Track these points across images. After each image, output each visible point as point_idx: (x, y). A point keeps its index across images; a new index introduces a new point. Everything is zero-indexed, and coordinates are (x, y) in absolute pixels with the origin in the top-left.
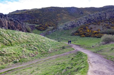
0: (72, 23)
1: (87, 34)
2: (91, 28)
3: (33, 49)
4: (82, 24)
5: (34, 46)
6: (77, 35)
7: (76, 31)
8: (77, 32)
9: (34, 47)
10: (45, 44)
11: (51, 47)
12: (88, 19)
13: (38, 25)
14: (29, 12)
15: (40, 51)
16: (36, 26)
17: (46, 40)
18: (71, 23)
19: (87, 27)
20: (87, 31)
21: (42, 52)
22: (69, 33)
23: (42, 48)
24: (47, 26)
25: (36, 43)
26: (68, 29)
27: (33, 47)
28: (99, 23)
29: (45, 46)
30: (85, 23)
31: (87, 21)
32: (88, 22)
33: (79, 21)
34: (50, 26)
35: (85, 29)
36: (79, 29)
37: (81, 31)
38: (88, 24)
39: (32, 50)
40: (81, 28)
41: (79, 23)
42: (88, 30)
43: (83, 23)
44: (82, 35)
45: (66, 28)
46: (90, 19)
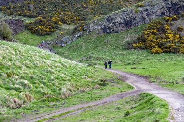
0: (128, 14)
1: (167, 45)
2: (179, 29)
3: (17, 86)
4: (154, 17)
6: (141, 48)
7: (139, 38)
8: (141, 39)
9: (22, 80)
10: (51, 73)
12: (170, 4)
13: (33, 20)
16: (27, 21)
17: (55, 61)
18: (124, 16)
19: (168, 27)
20: (168, 38)
21: (44, 94)
22: (118, 42)
24: (56, 23)
25: (28, 71)
27: (19, 81)
30: (163, 13)
31: (169, 8)
32: (170, 12)
33: (147, 10)
34: (64, 22)
35: (162, 30)
36: (146, 32)
37: (152, 37)
38: (170, 16)
40: (151, 28)
41: (145, 15)
42: (171, 36)
43: (158, 13)
44: (154, 47)
45: (110, 28)
46: (175, 4)
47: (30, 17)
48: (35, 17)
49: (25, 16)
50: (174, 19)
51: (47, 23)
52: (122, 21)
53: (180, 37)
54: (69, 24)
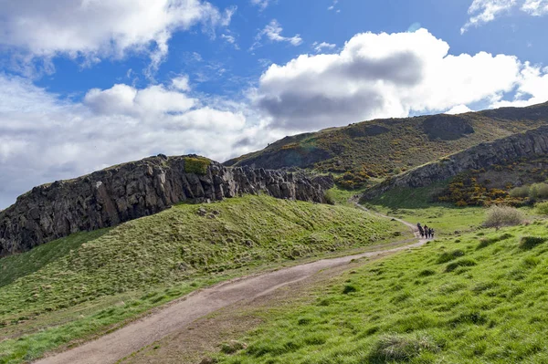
0: (433, 169)
1: (473, 198)
2: (486, 182)
4: (460, 170)
6: (446, 201)
7: (444, 191)
9: (348, 232)
11: (375, 232)
12: (477, 156)
13: (342, 175)
14: (316, 139)
15: (358, 239)
16: (336, 176)
19: (474, 179)
20: (473, 190)
22: (424, 195)
23: (360, 234)
24: (363, 177)
26: (422, 186)
28: (510, 166)
29: (364, 231)
30: (470, 166)
31: (476, 161)
32: (477, 164)
33: (453, 163)
34: (372, 175)
35: (468, 183)
36: (452, 185)
37: (457, 190)
38: (477, 169)
40: (456, 181)
41: (450, 169)
42: (477, 188)
43: (465, 166)
44: (459, 200)
45: (415, 183)
46: (483, 156)
47: (339, 172)
48: (344, 172)
49: (334, 171)
50: (482, 171)
51: (355, 177)
52: (427, 176)
53: (487, 190)
54: (377, 177)
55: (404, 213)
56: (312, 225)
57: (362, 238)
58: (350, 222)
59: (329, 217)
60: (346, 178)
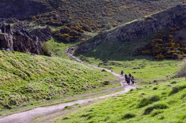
0: (139, 25)
2: (181, 39)
4: (160, 27)
5: (62, 80)
6: (148, 55)
7: (147, 46)
8: (149, 47)
9: (63, 82)
11: (87, 82)
12: (174, 16)
13: (59, 28)
15: (72, 88)
19: (171, 36)
20: (170, 46)
21: (75, 89)
22: (130, 49)
23: (74, 84)
26: (129, 40)
29: (78, 80)
30: (168, 24)
31: (173, 20)
32: (174, 23)
33: (155, 21)
34: (86, 29)
35: (166, 39)
36: (153, 41)
37: (157, 45)
38: (174, 27)
39: (61, 86)
40: (157, 38)
41: (153, 26)
42: (173, 44)
43: (165, 24)
44: (159, 53)
45: (123, 37)
46: (179, 17)
47: (56, 25)
48: (60, 25)
49: (52, 24)
50: (178, 30)
51: (71, 31)
52: (134, 31)
53: (180, 45)
54: (90, 31)
55: (113, 64)
56: (29, 75)
57: (76, 87)
58: (65, 72)
59: (46, 68)
60: (62, 31)
